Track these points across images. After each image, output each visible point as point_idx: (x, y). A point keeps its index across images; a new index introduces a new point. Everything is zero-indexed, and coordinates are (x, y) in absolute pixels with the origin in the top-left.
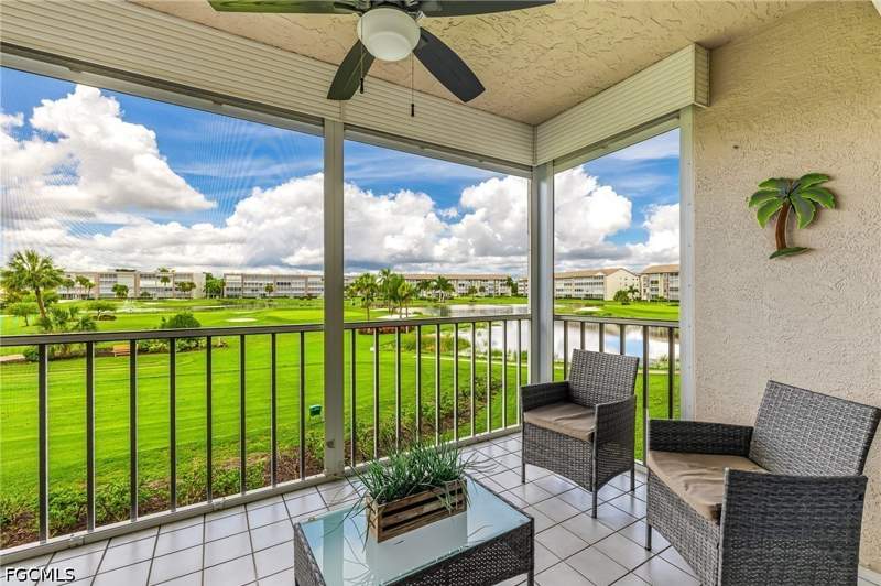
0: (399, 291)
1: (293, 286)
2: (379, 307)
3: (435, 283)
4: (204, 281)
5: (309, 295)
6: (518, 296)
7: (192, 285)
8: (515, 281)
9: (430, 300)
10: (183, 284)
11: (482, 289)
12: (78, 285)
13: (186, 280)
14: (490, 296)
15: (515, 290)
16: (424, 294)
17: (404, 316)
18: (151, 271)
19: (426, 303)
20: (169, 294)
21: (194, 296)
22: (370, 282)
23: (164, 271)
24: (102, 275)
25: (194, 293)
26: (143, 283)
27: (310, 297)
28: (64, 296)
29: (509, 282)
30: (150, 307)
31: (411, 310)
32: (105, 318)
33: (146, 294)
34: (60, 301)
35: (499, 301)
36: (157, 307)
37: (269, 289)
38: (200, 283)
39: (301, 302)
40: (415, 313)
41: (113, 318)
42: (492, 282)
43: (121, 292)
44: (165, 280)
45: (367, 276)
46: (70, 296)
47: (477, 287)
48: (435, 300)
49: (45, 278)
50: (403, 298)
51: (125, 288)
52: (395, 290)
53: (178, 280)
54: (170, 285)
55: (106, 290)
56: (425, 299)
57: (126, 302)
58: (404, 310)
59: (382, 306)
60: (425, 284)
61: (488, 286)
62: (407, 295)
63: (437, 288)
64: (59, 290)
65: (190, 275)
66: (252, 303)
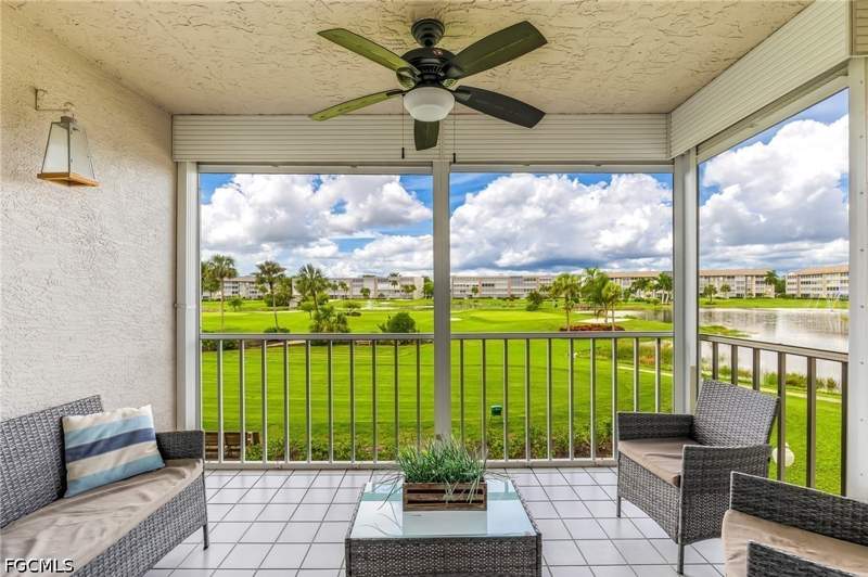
0: (604, 291)
1: (496, 287)
2: (584, 309)
3: (656, 282)
4: (423, 284)
5: (512, 296)
6: (785, 297)
7: (414, 288)
8: (780, 276)
9: (649, 302)
10: (407, 287)
11: (726, 289)
12: (340, 288)
13: (410, 283)
14: (739, 297)
15: (781, 290)
16: (642, 294)
17: (610, 321)
18: (385, 276)
19: (642, 305)
20: (398, 295)
21: (415, 297)
22: (569, 281)
23: (395, 275)
24: (354, 280)
25: (416, 294)
26: (381, 286)
27: (513, 298)
28: (332, 297)
29: (771, 279)
30: (384, 306)
31: (617, 313)
32: (355, 314)
33: (382, 295)
34: (330, 301)
35: (753, 303)
36: (389, 306)
37: (475, 290)
38: (420, 285)
39: (504, 303)
40: (627, 317)
41: (359, 315)
42: (741, 279)
43: (366, 292)
44: (395, 283)
45: (567, 277)
46: (336, 297)
47: (717, 284)
48: (656, 302)
49: (318, 284)
50: (610, 300)
51: (368, 290)
52: (599, 290)
53: (404, 283)
54: (398, 287)
55: (357, 292)
56: (643, 300)
57: (369, 302)
58: (610, 313)
59: (589, 309)
60: (642, 283)
61: (734, 285)
62: (613, 297)
63: (657, 287)
64: (328, 292)
65: (412, 279)
66: (460, 303)
